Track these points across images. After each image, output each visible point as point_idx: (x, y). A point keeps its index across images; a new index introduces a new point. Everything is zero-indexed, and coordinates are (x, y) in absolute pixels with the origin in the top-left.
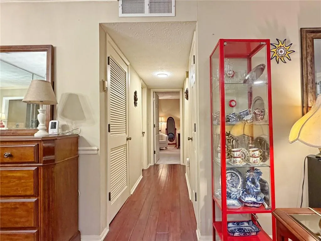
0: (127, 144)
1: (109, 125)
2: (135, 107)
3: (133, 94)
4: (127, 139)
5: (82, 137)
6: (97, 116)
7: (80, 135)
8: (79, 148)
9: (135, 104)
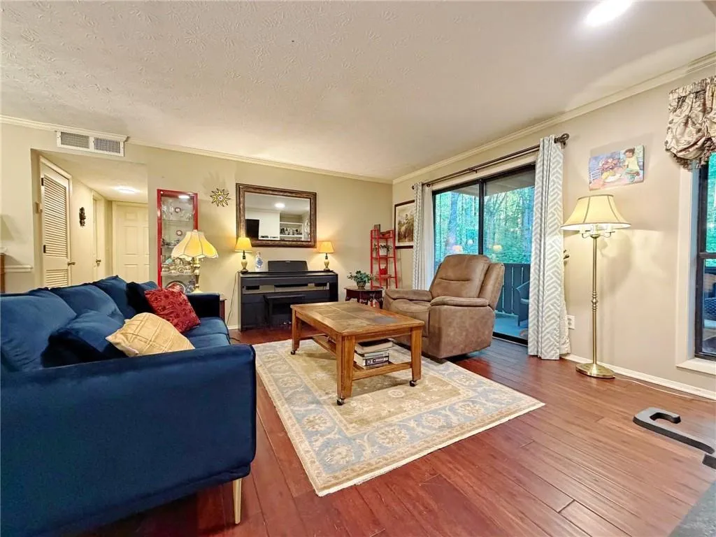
0: (69, 269)
1: (45, 246)
2: (81, 228)
3: (79, 212)
4: (69, 264)
5: (9, 256)
6: (30, 237)
7: (7, 254)
8: (6, 267)
9: (82, 223)
